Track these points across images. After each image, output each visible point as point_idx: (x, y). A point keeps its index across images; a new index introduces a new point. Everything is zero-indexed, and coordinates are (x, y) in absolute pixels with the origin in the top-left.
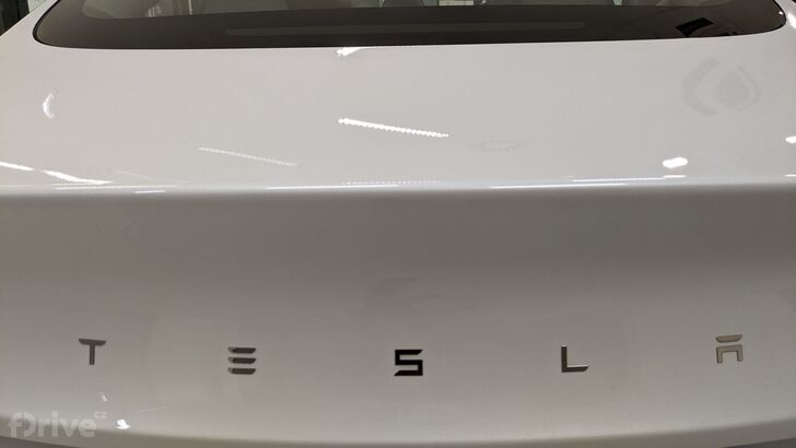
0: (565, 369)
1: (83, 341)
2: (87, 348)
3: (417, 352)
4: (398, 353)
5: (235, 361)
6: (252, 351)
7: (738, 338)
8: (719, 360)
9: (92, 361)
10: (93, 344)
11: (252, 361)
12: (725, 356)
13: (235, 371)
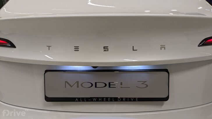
0: (133, 50)
1: (47, 46)
2: (48, 47)
3: (107, 47)
4: (104, 47)
5: (75, 49)
6: (78, 47)
7: (165, 45)
8: (161, 49)
9: (49, 50)
10: (49, 47)
11: (78, 49)
12: (162, 48)
13: (75, 50)
